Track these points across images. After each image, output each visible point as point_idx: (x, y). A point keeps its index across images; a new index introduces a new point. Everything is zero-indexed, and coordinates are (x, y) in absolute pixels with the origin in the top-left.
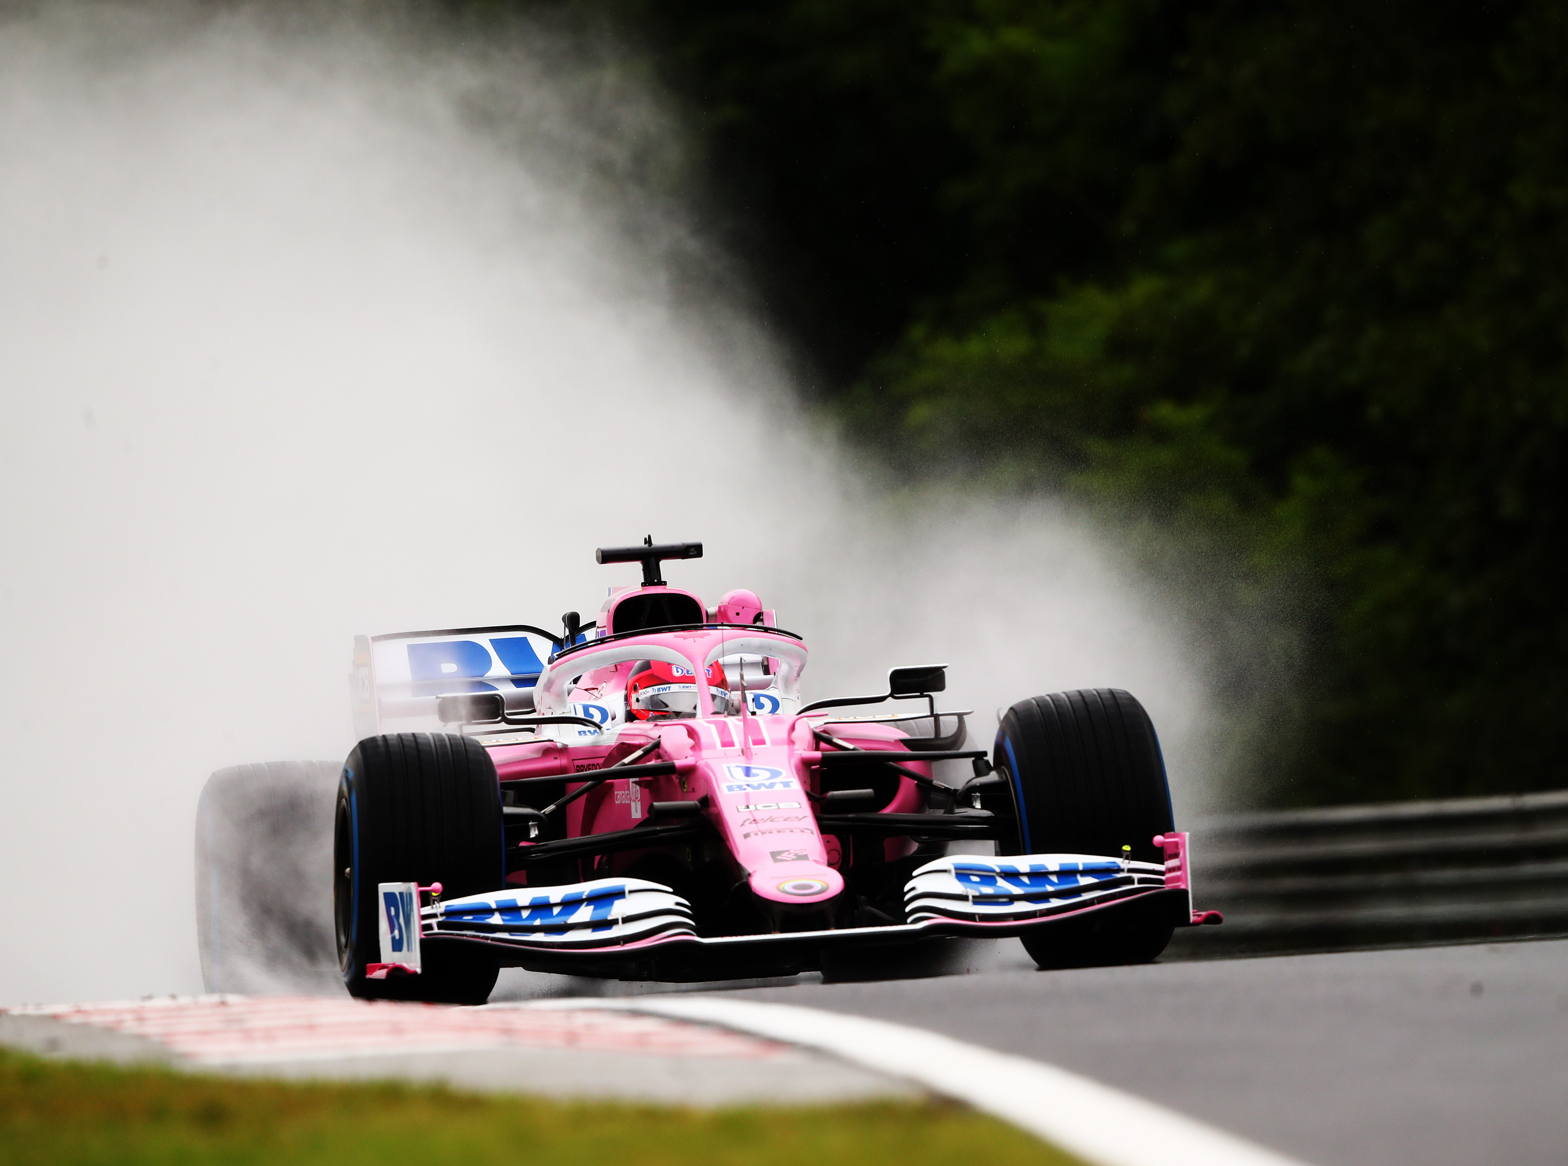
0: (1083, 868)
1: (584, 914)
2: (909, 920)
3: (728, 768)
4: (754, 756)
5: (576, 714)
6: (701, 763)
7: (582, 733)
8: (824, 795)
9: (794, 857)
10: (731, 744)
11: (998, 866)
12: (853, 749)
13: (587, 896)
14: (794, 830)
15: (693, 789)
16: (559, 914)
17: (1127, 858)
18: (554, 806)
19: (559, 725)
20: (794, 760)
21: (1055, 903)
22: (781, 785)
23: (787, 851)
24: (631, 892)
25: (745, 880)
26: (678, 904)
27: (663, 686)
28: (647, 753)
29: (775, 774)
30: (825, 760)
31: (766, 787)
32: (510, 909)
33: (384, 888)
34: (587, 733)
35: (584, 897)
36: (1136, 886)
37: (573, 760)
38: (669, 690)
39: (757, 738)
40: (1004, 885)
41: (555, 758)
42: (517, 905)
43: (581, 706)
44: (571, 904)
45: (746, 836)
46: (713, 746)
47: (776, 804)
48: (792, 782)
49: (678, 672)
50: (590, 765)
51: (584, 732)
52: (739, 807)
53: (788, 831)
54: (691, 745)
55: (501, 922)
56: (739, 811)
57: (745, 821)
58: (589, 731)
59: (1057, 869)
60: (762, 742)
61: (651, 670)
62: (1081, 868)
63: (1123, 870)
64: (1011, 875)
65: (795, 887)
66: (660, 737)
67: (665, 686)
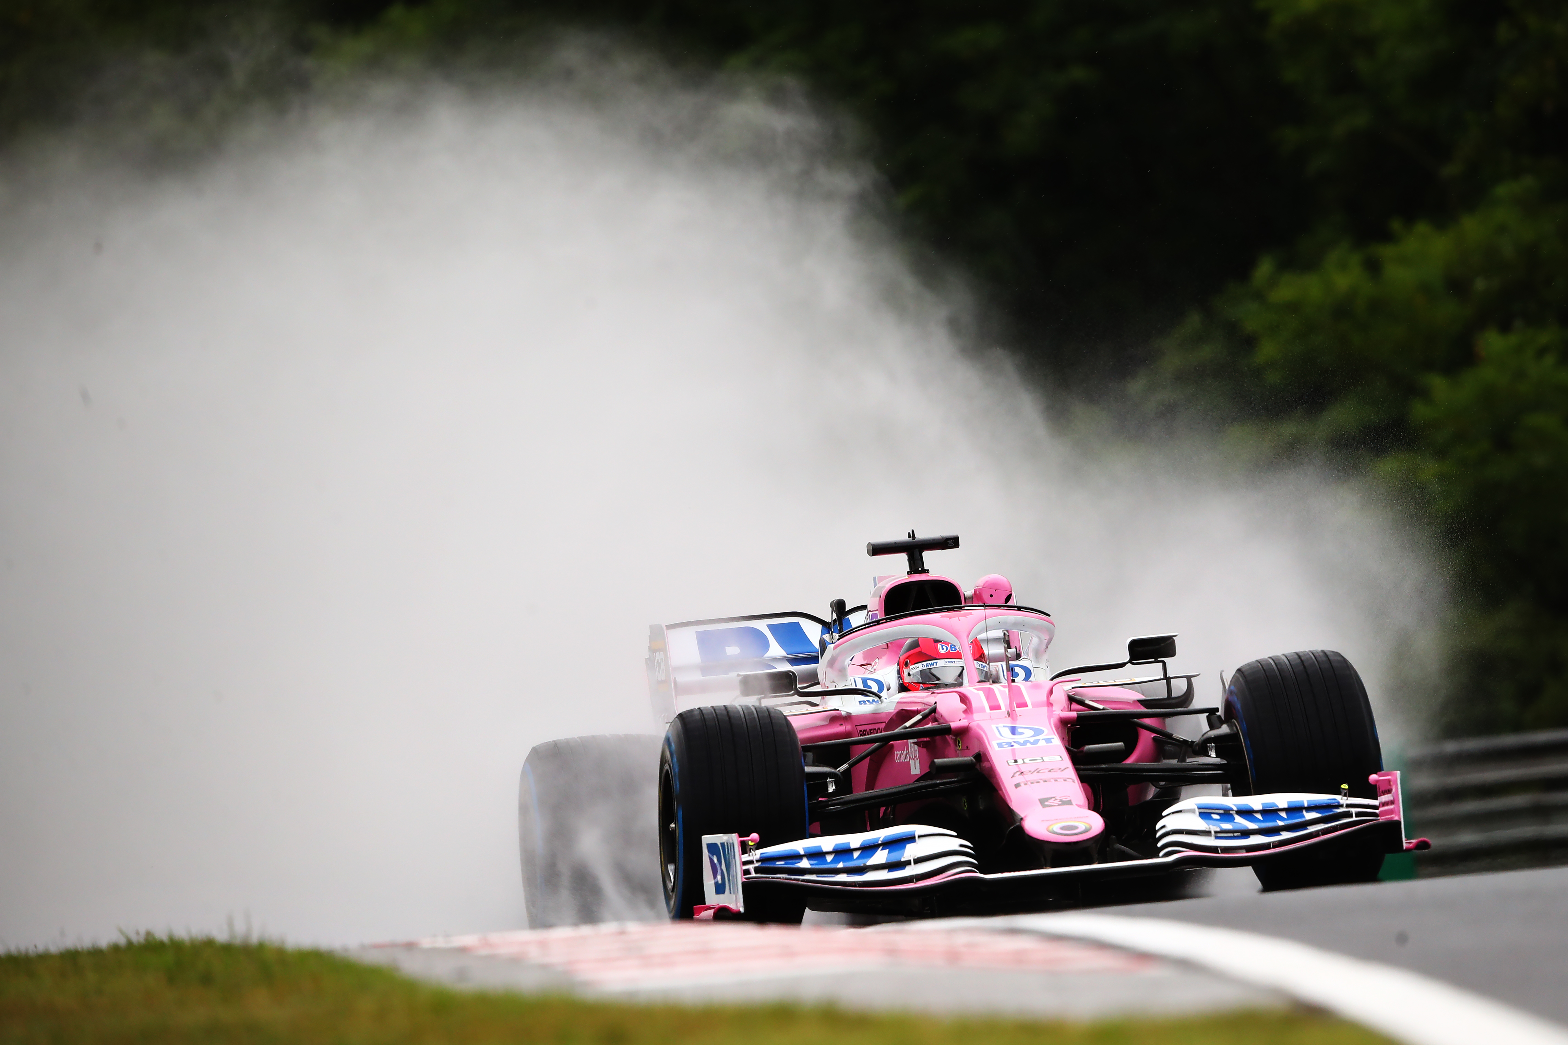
0: (1308, 805)
1: (881, 856)
2: (1161, 854)
3: (997, 728)
4: (1018, 717)
5: (856, 686)
6: (973, 725)
7: (862, 702)
8: (1081, 749)
9: (1060, 803)
10: (998, 707)
11: (1234, 805)
12: (1103, 709)
13: (882, 841)
14: (1058, 780)
15: (967, 747)
16: (858, 858)
17: (1345, 795)
18: (847, 765)
19: (842, 696)
20: (1054, 720)
21: (1286, 835)
22: (1044, 741)
23: (1054, 798)
24: (920, 837)
25: (1018, 824)
26: (961, 846)
27: (930, 662)
28: (925, 717)
29: (1038, 732)
30: (1079, 718)
31: (1031, 743)
32: (816, 855)
33: (707, 839)
34: (867, 702)
35: (880, 842)
36: (1354, 819)
37: (856, 726)
38: (936, 665)
39: (1019, 701)
40: (1242, 822)
41: (840, 725)
42: (822, 851)
43: (861, 679)
44: (869, 849)
45: (1017, 786)
46: (982, 710)
47: (1041, 758)
48: (1053, 738)
49: (943, 649)
50: (871, 730)
51: (864, 702)
52: (1009, 762)
53: (1053, 780)
54: (964, 709)
55: (809, 866)
56: (1009, 765)
57: (1015, 773)
58: (868, 701)
59: (1286, 806)
60: (1025, 705)
61: (919, 648)
62: (1306, 805)
63: (1342, 806)
64: (1246, 813)
65: (1063, 828)
66: (936, 703)
67: (933, 662)
